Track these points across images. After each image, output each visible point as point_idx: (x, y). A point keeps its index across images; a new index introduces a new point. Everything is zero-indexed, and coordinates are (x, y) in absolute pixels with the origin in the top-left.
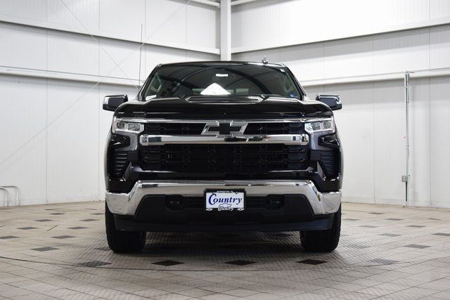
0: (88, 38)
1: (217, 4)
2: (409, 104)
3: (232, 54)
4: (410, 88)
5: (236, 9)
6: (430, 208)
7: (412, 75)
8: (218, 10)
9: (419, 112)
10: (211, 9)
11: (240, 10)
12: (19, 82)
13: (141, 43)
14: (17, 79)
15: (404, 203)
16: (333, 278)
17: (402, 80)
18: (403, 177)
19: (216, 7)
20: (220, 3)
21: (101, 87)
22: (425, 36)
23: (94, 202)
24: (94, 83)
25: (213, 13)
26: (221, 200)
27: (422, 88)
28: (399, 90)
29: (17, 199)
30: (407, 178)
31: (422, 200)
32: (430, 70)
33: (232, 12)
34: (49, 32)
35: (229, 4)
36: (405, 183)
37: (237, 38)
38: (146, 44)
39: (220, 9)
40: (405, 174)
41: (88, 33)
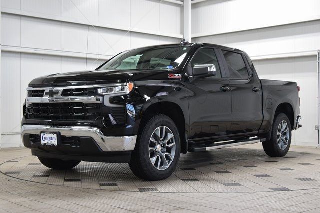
0: (91, 28)
1: (181, 3)
3: (192, 38)
5: (195, 6)
8: (182, 7)
10: (177, 7)
11: (198, 7)
12: (43, 59)
13: (128, 31)
14: (42, 57)
15: (317, 145)
17: (315, 56)
18: (316, 126)
19: (180, 5)
20: (183, 2)
24: (95, 59)
25: (179, 9)
26: (47, 138)
30: (319, 127)
33: (192, 8)
34: (64, 24)
35: (190, 3)
36: (317, 131)
37: (195, 27)
38: (131, 32)
39: (183, 7)
40: (317, 124)
41: (90, 24)
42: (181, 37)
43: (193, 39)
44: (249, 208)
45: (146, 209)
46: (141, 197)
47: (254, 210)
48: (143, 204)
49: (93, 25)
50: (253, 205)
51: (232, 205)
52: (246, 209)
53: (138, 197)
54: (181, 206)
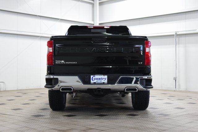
1: (92, 2)
2: (177, 46)
4: (177, 39)
5: (101, 4)
6: (186, 91)
7: (178, 33)
8: (93, 4)
9: (181, 49)
10: (90, 4)
11: (103, 5)
13: (59, 19)
14: (4, 35)
15: (175, 89)
16: (143, 122)
22: (184, 16)
23: (38, 89)
25: (91, 6)
27: (182, 39)
28: (173, 40)
29: (4, 87)
30: (176, 78)
31: (183, 88)
32: (186, 31)
33: (99, 5)
34: (18, 14)
35: (98, 2)
36: (175, 80)
37: (101, 17)
39: (94, 4)
40: (175, 77)
41: (36, 15)
42: (92, 23)
43: (100, 24)
49: (37, 15)
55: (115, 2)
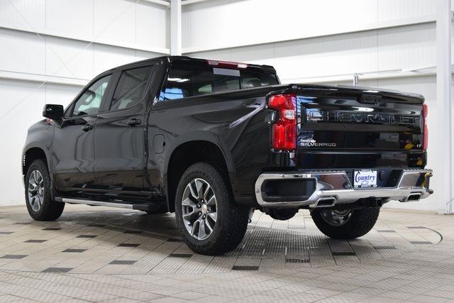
0: (34, 36)
1: (167, 4)
3: (182, 54)
5: (186, 8)
7: (361, 77)
8: (168, 9)
10: (161, 8)
11: (191, 10)
13: (90, 42)
17: (351, 81)
19: (166, 6)
20: (170, 2)
21: (48, 86)
22: (373, 38)
24: (40, 83)
25: (163, 12)
32: (378, 72)
35: (180, 4)
37: (187, 38)
38: (94, 43)
39: (170, 8)
41: (34, 31)
42: (167, 52)
43: (184, 55)
44: (261, 293)
45: (114, 299)
46: (107, 282)
47: (267, 295)
48: (109, 292)
49: (37, 32)
50: (266, 289)
51: (237, 290)
52: (255, 294)
53: (103, 282)
54: (164, 293)
55: (218, 5)
